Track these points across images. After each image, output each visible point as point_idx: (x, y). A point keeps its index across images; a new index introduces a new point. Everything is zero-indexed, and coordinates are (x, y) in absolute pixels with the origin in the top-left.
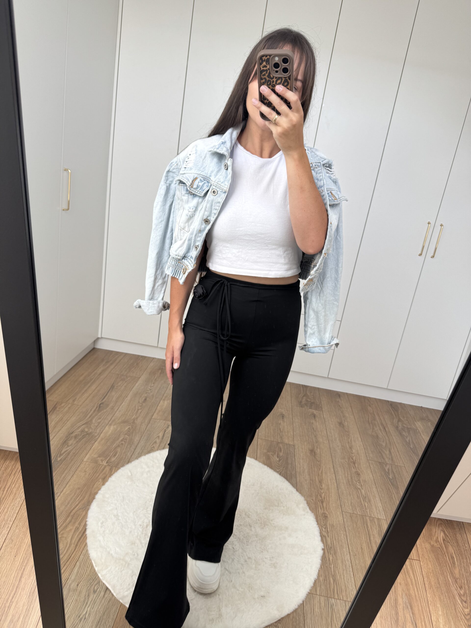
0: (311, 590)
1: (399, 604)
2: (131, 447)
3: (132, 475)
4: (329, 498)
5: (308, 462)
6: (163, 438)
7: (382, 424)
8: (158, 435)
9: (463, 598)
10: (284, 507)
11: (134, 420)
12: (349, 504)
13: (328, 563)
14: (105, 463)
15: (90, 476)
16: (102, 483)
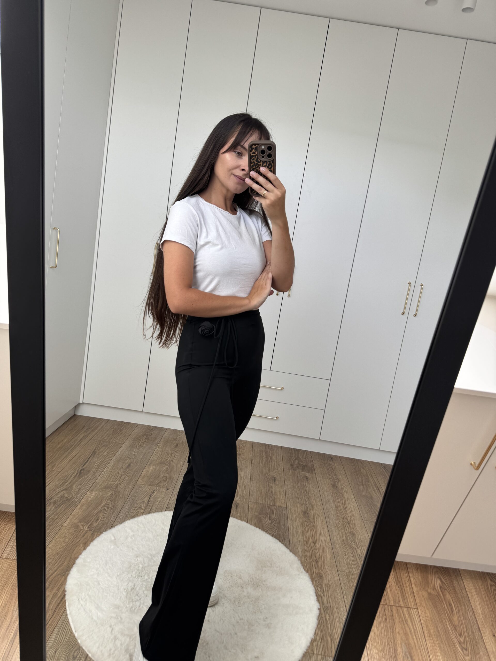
0: (307, 650)
1: (398, 654)
2: (114, 512)
3: (115, 539)
4: (324, 557)
5: (301, 523)
6: (148, 503)
7: (376, 486)
8: (143, 500)
9: (463, 645)
10: (277, 567)
11: (117, 485)
12: (344, 564)
13: (325, 623)
14: (86, 528)
15: (69, 541)
16: (83, 548)
